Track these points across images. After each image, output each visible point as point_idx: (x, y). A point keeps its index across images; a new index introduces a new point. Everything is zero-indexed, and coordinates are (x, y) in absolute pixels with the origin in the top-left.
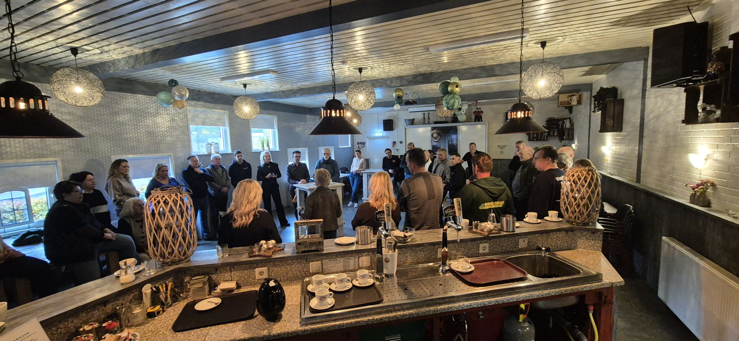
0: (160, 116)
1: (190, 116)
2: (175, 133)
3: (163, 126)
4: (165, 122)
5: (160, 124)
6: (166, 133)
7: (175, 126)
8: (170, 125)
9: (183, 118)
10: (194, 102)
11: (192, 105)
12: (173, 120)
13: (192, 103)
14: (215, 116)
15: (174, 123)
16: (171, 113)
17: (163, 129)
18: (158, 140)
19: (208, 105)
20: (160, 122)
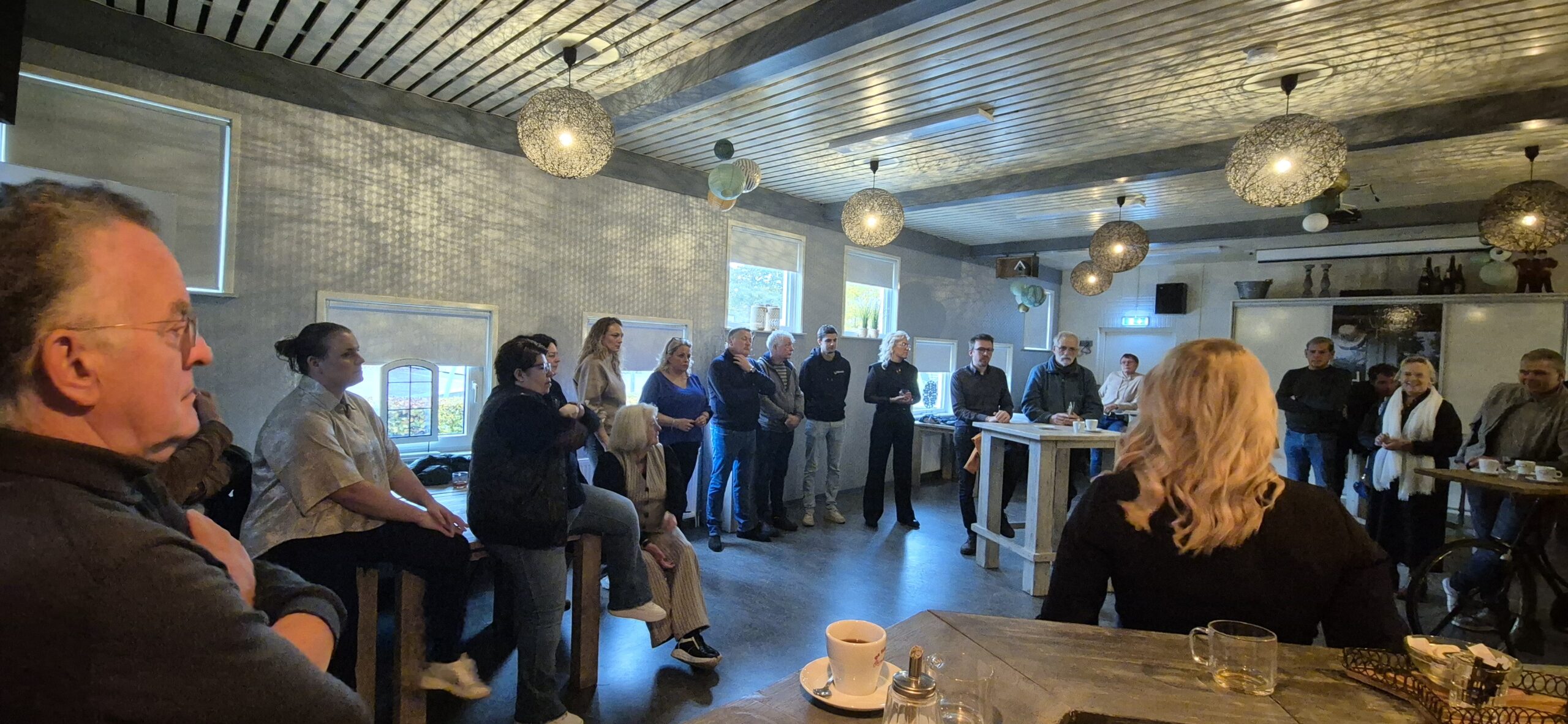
0: (677, 236)
1: (732, 241)
2: (701, 275)
3: (681, 258)
4: (685, 250)
5: (677, 254)
6: (685, 273)
7: (703, 260)
8: (693, 257)
9: (719, 245)
10: (743, 210)
11: (739, 217)
12: (701, 246)
13: (740, 214)
14: (780, 246)
15: (701, 252)
16: (698, 230)
17: (681, 263)
18: (669, 286)
19: (769, 219)
20: (677, 248)
